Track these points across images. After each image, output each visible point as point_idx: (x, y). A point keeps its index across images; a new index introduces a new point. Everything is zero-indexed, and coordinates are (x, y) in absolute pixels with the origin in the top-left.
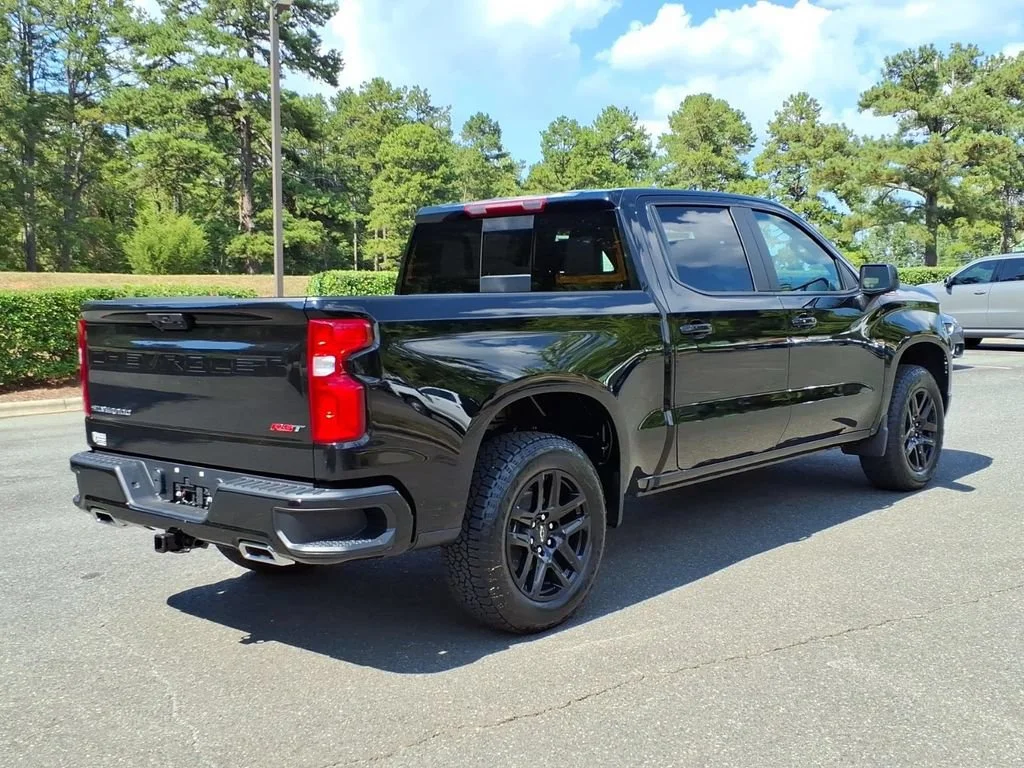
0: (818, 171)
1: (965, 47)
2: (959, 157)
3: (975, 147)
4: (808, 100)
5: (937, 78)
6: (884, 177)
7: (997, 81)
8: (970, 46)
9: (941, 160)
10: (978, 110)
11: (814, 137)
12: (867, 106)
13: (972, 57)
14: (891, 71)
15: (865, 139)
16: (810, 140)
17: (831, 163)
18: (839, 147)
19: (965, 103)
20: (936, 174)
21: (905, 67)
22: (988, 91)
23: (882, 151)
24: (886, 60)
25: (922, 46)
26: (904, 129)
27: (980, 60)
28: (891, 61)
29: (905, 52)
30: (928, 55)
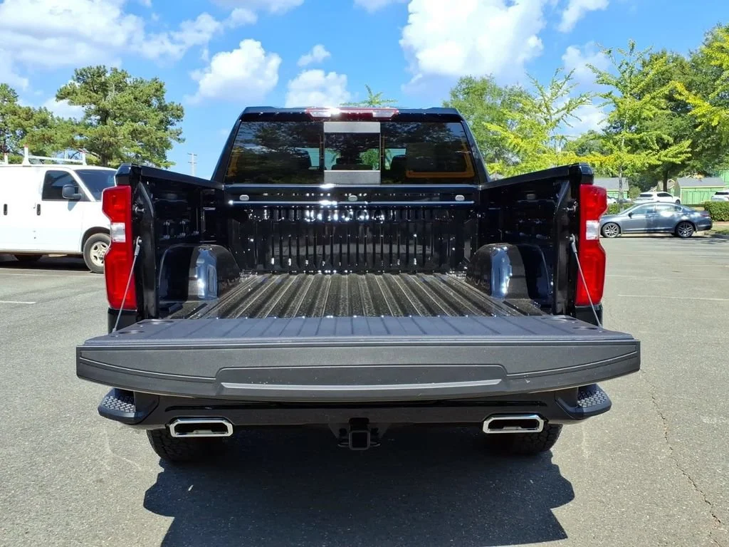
0: (33, 136)
1: (119, 71)
2: (126, 136)
3: (134, 130)
4: (9, 89)
5: (107, 87)
6: (78, 144)
7: (141, 94)
8: (123, 71)
9: (115, 136)
10: (132, 110)
11: (26, 114)
12: (62, 98)
13: (124, 77)
14: (79, 78)
15: (59, 119)
16: (24, 115)
17: (42, 131)
18: (44, 122)
19: (126, 104)
20: (111, 145)
21: (88, 78)
22: (136, 99)
23: (75, 127)
24: (76, 71)
25: (99, 66)
26: (88, 115)
27: (129, 81)
28: (79, 72)
29: (88, 68)
30: (100, 72)
